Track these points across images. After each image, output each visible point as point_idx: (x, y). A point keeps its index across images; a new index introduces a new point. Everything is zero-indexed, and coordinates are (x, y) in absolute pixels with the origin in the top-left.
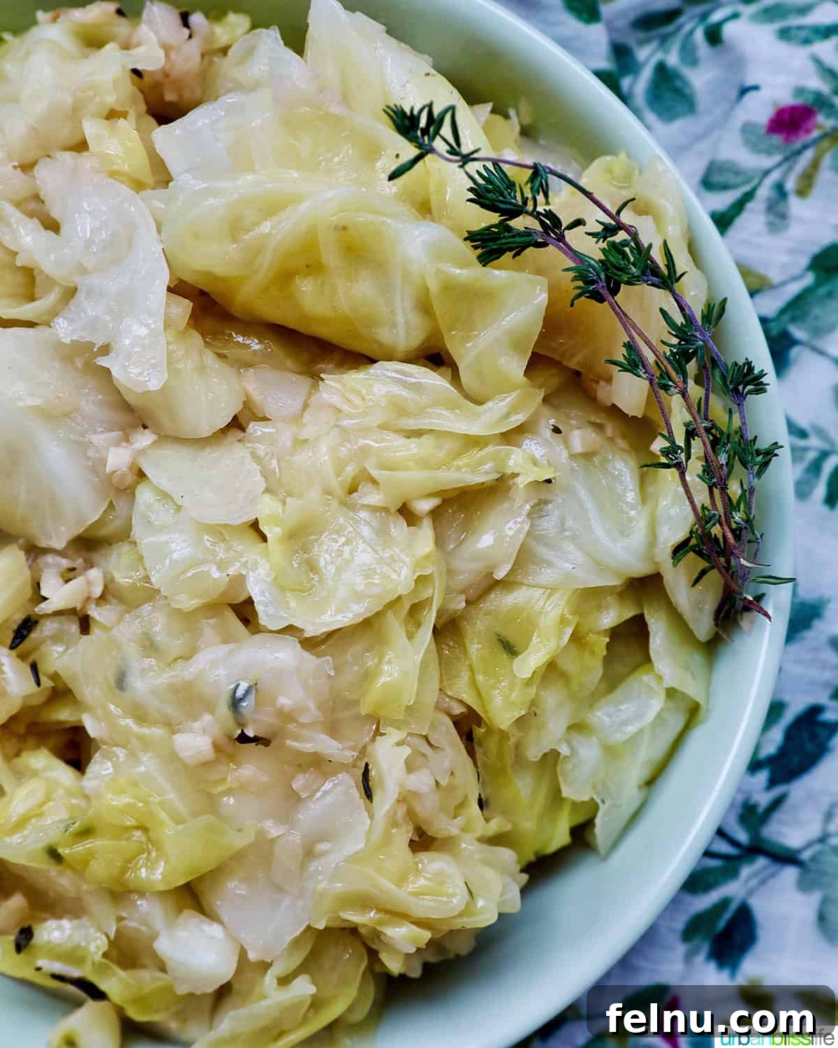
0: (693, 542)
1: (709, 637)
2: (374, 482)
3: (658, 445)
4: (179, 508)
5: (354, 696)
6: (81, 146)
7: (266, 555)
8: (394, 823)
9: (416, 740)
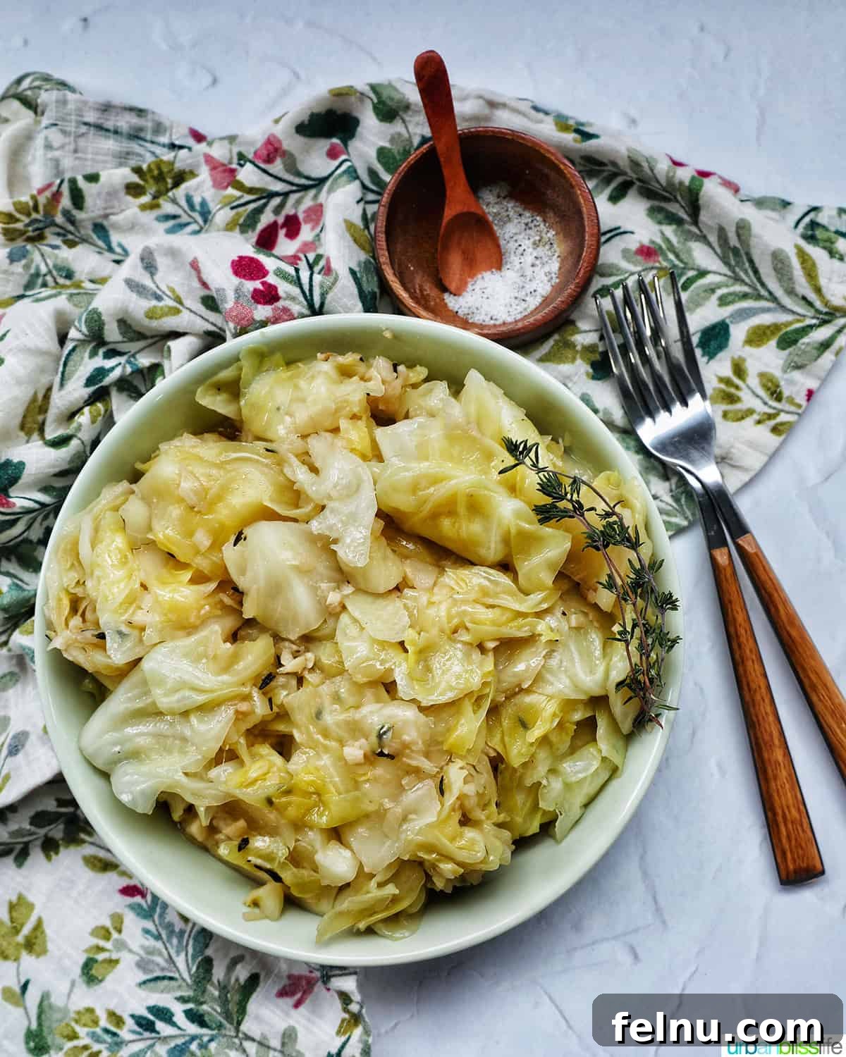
0: (628, 681)
1: (628, 732)
2: (467, 629)
3: (616, 628)
4: (362, 629)
5: (440, 739)
6: (336, 430)
7: (406, 660)
8: (454, 810)
9: (469, 767)
